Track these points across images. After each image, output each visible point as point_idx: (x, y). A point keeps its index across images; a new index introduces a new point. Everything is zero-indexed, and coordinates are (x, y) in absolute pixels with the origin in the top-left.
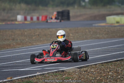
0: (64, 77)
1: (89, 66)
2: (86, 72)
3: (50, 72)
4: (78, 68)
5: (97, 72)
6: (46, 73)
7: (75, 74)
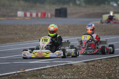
0: (74, 70)
1: (94, 60)
2: (93, 67)
3: (59, 65)
4: (85, 62)
5: (104, 67)
6: (55, 66)
7: (83, 68)
